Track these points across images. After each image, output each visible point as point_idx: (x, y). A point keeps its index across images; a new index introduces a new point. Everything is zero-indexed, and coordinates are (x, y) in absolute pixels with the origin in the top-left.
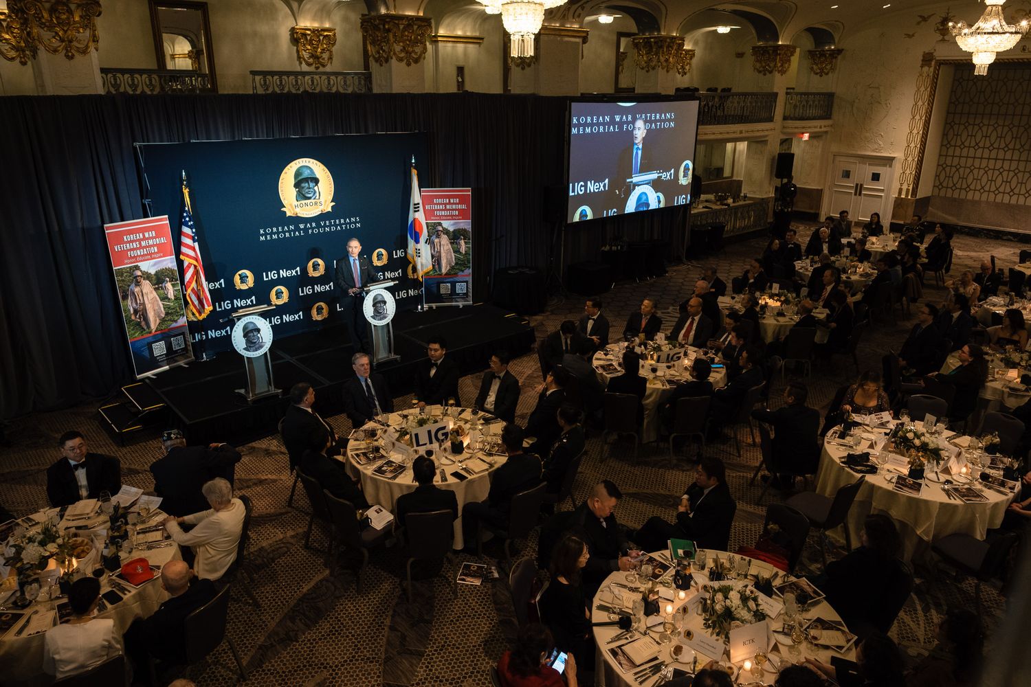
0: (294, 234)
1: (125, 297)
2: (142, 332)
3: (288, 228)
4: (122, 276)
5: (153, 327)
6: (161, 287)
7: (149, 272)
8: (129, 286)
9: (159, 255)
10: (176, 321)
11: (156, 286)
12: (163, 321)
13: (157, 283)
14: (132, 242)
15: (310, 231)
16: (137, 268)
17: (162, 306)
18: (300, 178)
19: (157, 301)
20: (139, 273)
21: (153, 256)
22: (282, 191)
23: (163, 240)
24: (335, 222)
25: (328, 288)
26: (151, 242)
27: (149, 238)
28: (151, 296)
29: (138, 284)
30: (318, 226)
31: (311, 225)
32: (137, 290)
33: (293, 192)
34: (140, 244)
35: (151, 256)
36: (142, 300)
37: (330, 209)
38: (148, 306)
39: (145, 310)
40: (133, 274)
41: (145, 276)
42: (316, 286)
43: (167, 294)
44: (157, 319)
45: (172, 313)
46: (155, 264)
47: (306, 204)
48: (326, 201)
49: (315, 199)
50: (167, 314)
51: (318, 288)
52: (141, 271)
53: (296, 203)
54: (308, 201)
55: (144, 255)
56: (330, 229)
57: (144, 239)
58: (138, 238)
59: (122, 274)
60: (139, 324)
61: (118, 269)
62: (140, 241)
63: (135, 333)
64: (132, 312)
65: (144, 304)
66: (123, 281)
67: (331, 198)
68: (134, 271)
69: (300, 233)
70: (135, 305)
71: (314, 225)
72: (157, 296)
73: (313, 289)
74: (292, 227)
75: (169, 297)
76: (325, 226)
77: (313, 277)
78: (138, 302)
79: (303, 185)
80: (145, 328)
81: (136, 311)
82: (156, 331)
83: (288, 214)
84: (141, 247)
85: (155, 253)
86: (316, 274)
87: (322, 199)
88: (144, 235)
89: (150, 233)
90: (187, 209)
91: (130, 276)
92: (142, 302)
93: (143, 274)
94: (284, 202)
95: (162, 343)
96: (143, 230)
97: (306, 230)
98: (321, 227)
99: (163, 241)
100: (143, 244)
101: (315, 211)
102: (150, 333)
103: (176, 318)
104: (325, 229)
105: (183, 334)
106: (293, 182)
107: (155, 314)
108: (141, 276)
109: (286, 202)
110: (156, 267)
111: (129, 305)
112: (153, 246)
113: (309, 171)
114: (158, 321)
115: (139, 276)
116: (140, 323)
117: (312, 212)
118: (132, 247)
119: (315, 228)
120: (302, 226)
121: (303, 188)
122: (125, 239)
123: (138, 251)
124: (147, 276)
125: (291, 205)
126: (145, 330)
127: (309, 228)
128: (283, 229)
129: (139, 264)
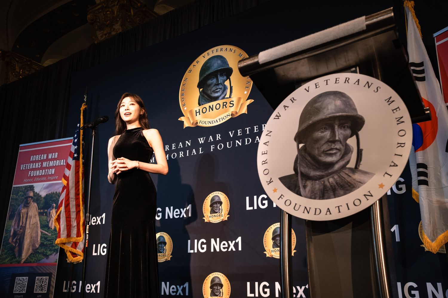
0: (190, 152)
1: (11, 217)
2: (12, 259)
3: (184, 144)
4: (17, 195)
5: (24, 256)
6: (46, 213)
7: (41, 194)
8: (19, 205)
9: (54, 178)
10: (47, 257)
11: (42, 211)
12: (35, 251)
13: (43, 208)
14: (36, 162)
15: (212, 148)
16: (32, 188)
17: (40, 234)
18: (207, 73)
19: (37, 227)
20: (31, 194)
21: (49, 178)
22: (182, 95)
23: (63, 162)
24: (252, 130)
25: (232, 247)
26: (51, 164)
27: (52, 159)
28: (33, 221)
29: (27, 205)
30: (225, 138)
31: (214, 138)
32: (24, 211)
33: (196, 93)
34: (42, 165)
35: (47, 178)
36: (24, 223)
37: (244, 110)
38: (28, 231)
39: (23, 234)
40: (25, 194)
41: (35, 198)
42: (213, 240)
43: (48, 222)
44: (31, 248)
45: (46, 245)
46: (47, 188)
47: (211, 108)
48: (239, 99)
49: (224, 98)
50: (42, 245)
51: (216, 245)
52: (34, 192)
53: (197, 108)
54: (214, 103)
55: (42, 176)
56: (243, 142)
57: (48, 160)
58: (42, 158)
59: (18, 193)
60: (12, 249)
61: (17, 187)
62: (42, 161)
63: (6, 258)
64: (12, 234)
65: (24, 228)
66: (16, 199)
67: (247, 93)
68: (28, 191)
69: (198, 151)
70: (16, 227)
71: (218, 137)
72: (39, 222)
73: (208, 244)
74: (188, 143)
75: (50, 225)
76: (236, 137)
77: (210, 223)
78: (21, 224)
79: (210, 82)
80: (17, 255)
81: (15, 233)
82: (25, 262)
83: (186, 125)
84: (42, 168)
85: (52, 175)
86: (215, 219)
87: (234, 98)
88: (47, 156)
89: (54, 154)
90: (78, 125)
91: (23, 196)
92: (24, 225)
93: (34, 195)
94: (184, 109)
95: (26, 278)
96: (47, 152)
97: (207, 145)
98: (229, 139)
99: (62, 164)
100: (45, 164)
101: (222, 116)
102: (19, 262)
103: (49, 253)
104: (234, 143)
105: (50, 275)
106: (197, 80)
107: (31, 241)
108: (32, 197)
109: (185, 109)
110: (48, 190)
111: (11, 226)
112: (52, 167)
113: (219, 62)
114: (31, 251)
115: (30, 197)
116: (14, 247)
117: (217, 119)
118: (34, 167)
119: (219, 141)
120: (201, 141)
121: (209, 85)
122: (31, 159)
123: (38, 172)
124: (37, 198)
125: (191, 112)
126: (15, 258)
127: (211, 143)
128: (177, 145)
129: (34, 184)
